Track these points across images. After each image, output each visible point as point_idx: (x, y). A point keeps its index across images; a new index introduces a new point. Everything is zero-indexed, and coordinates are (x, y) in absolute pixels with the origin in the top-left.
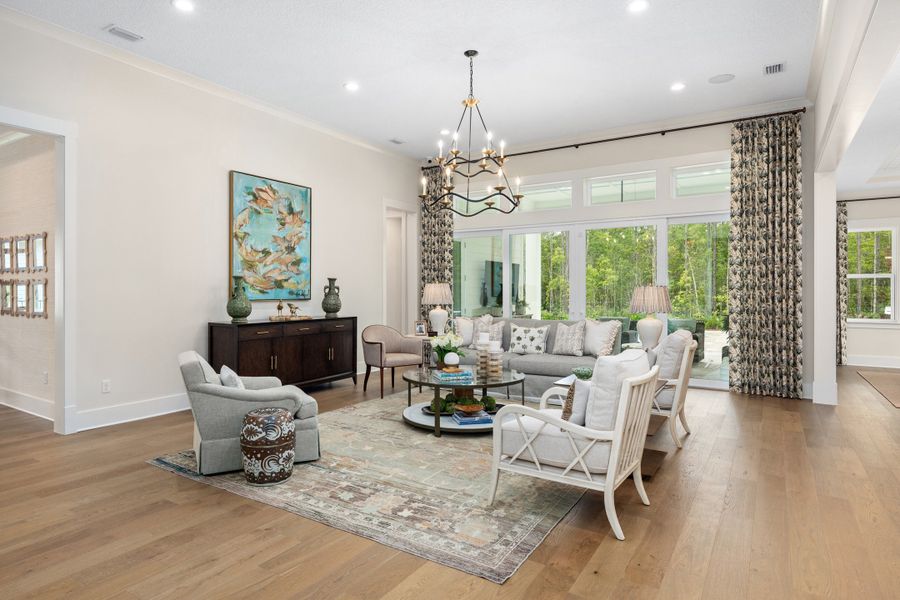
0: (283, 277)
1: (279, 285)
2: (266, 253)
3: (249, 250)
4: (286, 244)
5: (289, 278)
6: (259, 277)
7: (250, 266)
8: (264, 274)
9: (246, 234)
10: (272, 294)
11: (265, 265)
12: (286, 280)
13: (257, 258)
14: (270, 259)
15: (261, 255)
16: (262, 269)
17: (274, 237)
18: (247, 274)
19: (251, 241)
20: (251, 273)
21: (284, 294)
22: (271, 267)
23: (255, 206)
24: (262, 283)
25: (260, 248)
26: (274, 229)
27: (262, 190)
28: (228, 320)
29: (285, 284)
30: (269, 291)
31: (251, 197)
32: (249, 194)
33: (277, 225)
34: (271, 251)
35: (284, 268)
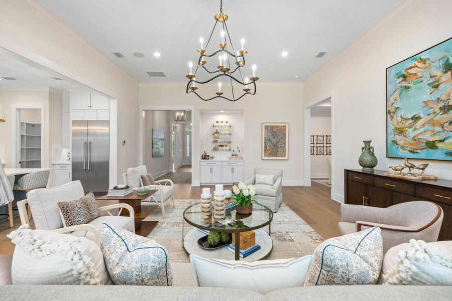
0: (437, 138)
1: (432, 145)
2: (416, 119)
3: (399, 119)
4: (441, 105)
5: (445, 139)
6: (409, 140)
7: (401, 131)
8: (414, 137)
9: (396, 108)
10: (423, 154)
11: (415, 129)
12: (440, 141)
13: (407, 124)
14: (419, 123)
15: (411, 121)
16: (411, 133)
17: (425, 102)
18: (398, 138)
19: (400, 113)
20: (401, 137)
21: (438, 154)
22: (422, 130)
23: (405, 84)
24: (412, 144)
25: (409, 116)
26: (426, 94)
27: (411, 68)
28: (359, 168)
29: (440, 145)
30: (419, 151)
31: (401, 79)
32: (399, 78)
33: (429, 90)
34: (422, 115)
35: (438, 129)
